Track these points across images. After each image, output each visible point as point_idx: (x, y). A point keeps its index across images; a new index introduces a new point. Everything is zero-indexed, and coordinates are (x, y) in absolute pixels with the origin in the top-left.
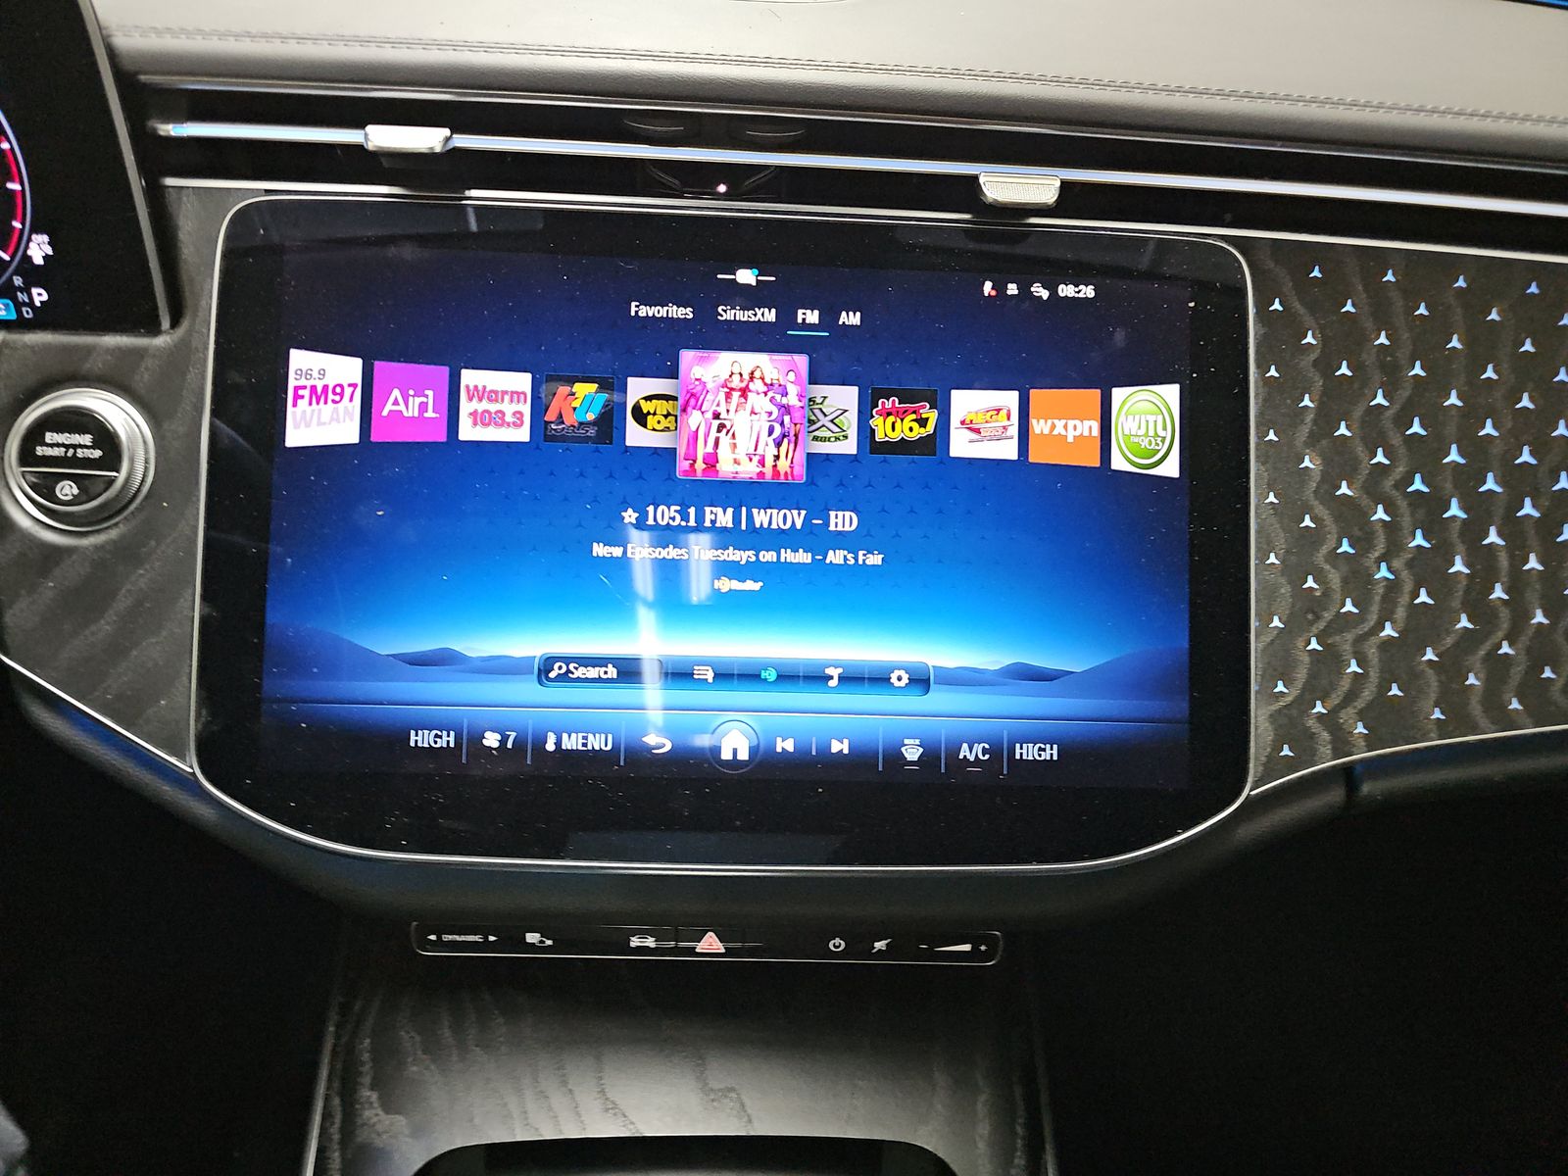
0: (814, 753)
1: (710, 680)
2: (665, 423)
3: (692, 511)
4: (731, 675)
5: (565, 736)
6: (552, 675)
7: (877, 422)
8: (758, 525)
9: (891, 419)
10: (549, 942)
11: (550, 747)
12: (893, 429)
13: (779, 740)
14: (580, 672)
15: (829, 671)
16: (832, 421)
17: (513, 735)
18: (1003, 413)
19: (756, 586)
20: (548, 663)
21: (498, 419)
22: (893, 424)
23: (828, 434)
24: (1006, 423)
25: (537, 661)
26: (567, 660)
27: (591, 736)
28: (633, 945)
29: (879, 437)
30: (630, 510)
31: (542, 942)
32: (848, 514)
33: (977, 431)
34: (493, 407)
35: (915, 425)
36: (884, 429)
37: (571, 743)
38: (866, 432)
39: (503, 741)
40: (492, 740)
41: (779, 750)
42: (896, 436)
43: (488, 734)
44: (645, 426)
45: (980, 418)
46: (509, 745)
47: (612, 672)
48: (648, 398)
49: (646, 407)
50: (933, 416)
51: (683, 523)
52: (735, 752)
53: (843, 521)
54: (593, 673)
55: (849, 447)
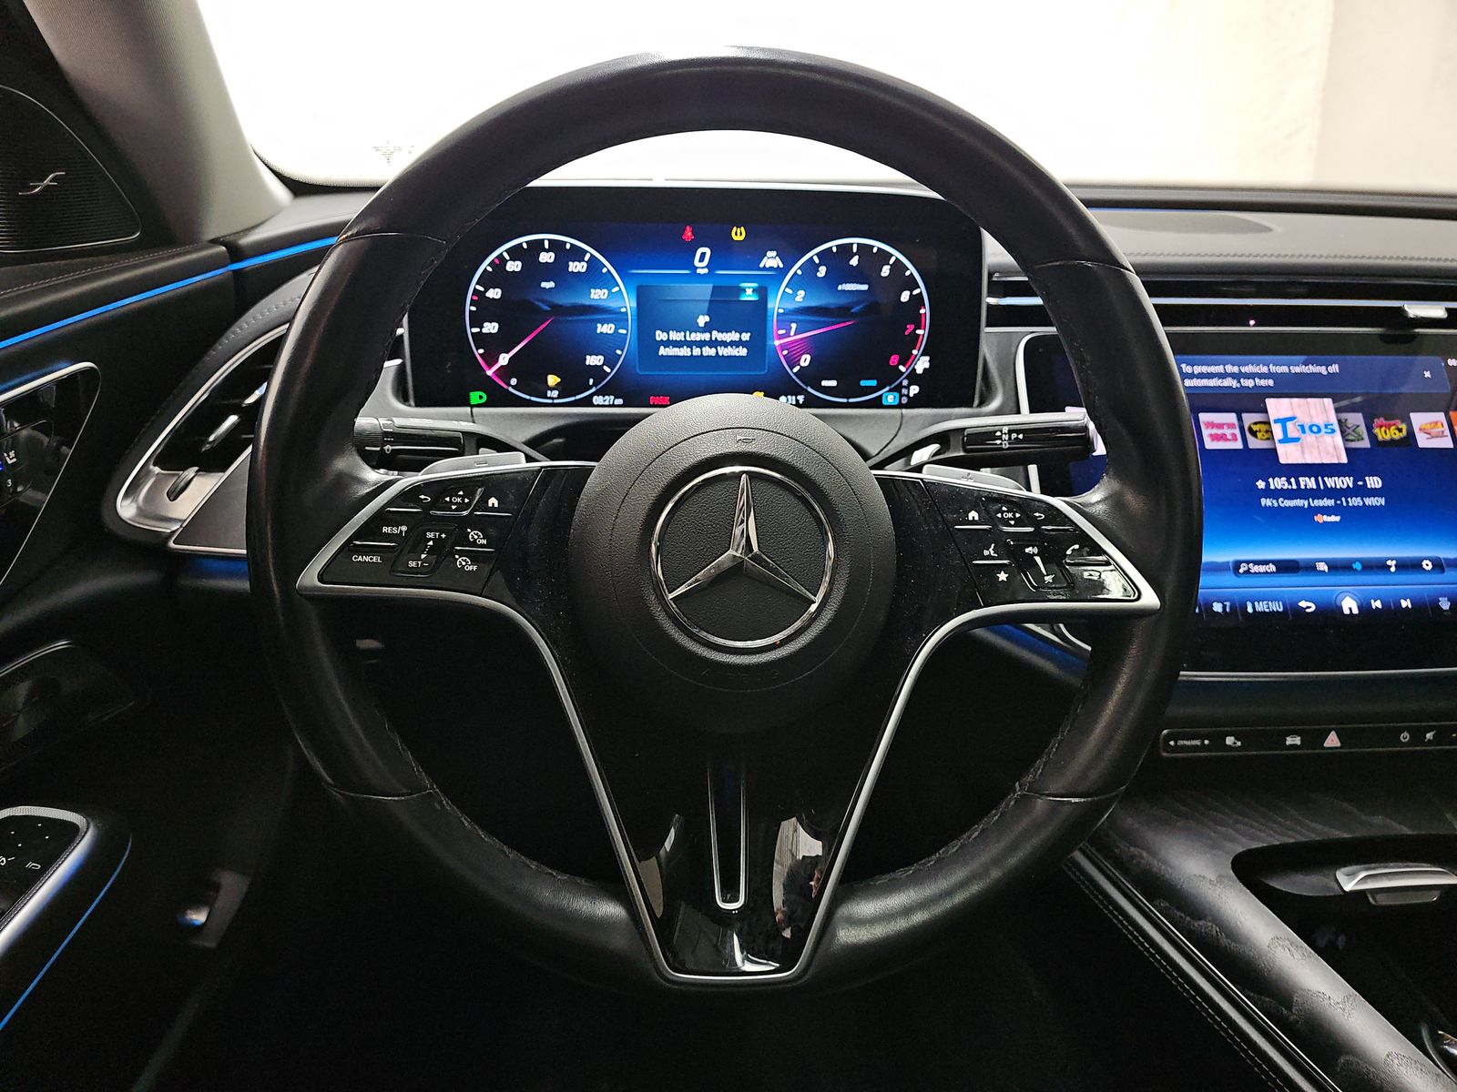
0: (1393, 607)
1: (1327, 571)
2: (1266, 436)
3: (1293, 480)
4: (1338, 567)
5: (1256, 603)
6: (1241, 571)
7: (1377, 431)
8: (1329, 486)
9: (1383, 429)
10: (1239, 744)
11: (1250, 610)
12: (1386, 433)
13: (1372, 601)
14: (1255, 569)
15: (1389, 563)
16: (1354, 431)
17: (1228, 604)
18: (1439, 424)
19: (1337, 519)
20: (1237, 564)
21: (1223, 438)
22: (1385, 432)
23: (1353, 438)
24: (1442, 429)
25: (1231, 564)
26: (1248, 562)
27: (1270, 603)
28: (1288, 743)
29: (1380, 438)
30: (1260, 481)
31: (1235, 743)
32: (1375, 478)
33: (1429, 434)
34: (1220, 432)
35: (1397, 432)
36: (1382, 435)
37: (1261, 607)
38: (1373, 437)
39: (1224, 607)
40: (1217, 607)
41: (1374, 607)
42: (1387, 437)
43: (1214, 604)
44: (1256, 437)
45: (1428, 427)
46: (1228, 610)
47: (1272, 568)
48: (1256, 423)
49: (1255, 428)
50: (1404, 427)
51: (1290, 487)
52: (1350, 609)
53: (1374, 482)
54: (1262, 569)
55: (1366, 444)
